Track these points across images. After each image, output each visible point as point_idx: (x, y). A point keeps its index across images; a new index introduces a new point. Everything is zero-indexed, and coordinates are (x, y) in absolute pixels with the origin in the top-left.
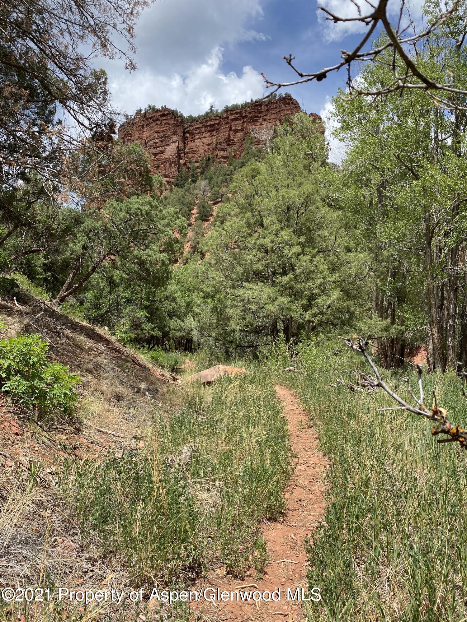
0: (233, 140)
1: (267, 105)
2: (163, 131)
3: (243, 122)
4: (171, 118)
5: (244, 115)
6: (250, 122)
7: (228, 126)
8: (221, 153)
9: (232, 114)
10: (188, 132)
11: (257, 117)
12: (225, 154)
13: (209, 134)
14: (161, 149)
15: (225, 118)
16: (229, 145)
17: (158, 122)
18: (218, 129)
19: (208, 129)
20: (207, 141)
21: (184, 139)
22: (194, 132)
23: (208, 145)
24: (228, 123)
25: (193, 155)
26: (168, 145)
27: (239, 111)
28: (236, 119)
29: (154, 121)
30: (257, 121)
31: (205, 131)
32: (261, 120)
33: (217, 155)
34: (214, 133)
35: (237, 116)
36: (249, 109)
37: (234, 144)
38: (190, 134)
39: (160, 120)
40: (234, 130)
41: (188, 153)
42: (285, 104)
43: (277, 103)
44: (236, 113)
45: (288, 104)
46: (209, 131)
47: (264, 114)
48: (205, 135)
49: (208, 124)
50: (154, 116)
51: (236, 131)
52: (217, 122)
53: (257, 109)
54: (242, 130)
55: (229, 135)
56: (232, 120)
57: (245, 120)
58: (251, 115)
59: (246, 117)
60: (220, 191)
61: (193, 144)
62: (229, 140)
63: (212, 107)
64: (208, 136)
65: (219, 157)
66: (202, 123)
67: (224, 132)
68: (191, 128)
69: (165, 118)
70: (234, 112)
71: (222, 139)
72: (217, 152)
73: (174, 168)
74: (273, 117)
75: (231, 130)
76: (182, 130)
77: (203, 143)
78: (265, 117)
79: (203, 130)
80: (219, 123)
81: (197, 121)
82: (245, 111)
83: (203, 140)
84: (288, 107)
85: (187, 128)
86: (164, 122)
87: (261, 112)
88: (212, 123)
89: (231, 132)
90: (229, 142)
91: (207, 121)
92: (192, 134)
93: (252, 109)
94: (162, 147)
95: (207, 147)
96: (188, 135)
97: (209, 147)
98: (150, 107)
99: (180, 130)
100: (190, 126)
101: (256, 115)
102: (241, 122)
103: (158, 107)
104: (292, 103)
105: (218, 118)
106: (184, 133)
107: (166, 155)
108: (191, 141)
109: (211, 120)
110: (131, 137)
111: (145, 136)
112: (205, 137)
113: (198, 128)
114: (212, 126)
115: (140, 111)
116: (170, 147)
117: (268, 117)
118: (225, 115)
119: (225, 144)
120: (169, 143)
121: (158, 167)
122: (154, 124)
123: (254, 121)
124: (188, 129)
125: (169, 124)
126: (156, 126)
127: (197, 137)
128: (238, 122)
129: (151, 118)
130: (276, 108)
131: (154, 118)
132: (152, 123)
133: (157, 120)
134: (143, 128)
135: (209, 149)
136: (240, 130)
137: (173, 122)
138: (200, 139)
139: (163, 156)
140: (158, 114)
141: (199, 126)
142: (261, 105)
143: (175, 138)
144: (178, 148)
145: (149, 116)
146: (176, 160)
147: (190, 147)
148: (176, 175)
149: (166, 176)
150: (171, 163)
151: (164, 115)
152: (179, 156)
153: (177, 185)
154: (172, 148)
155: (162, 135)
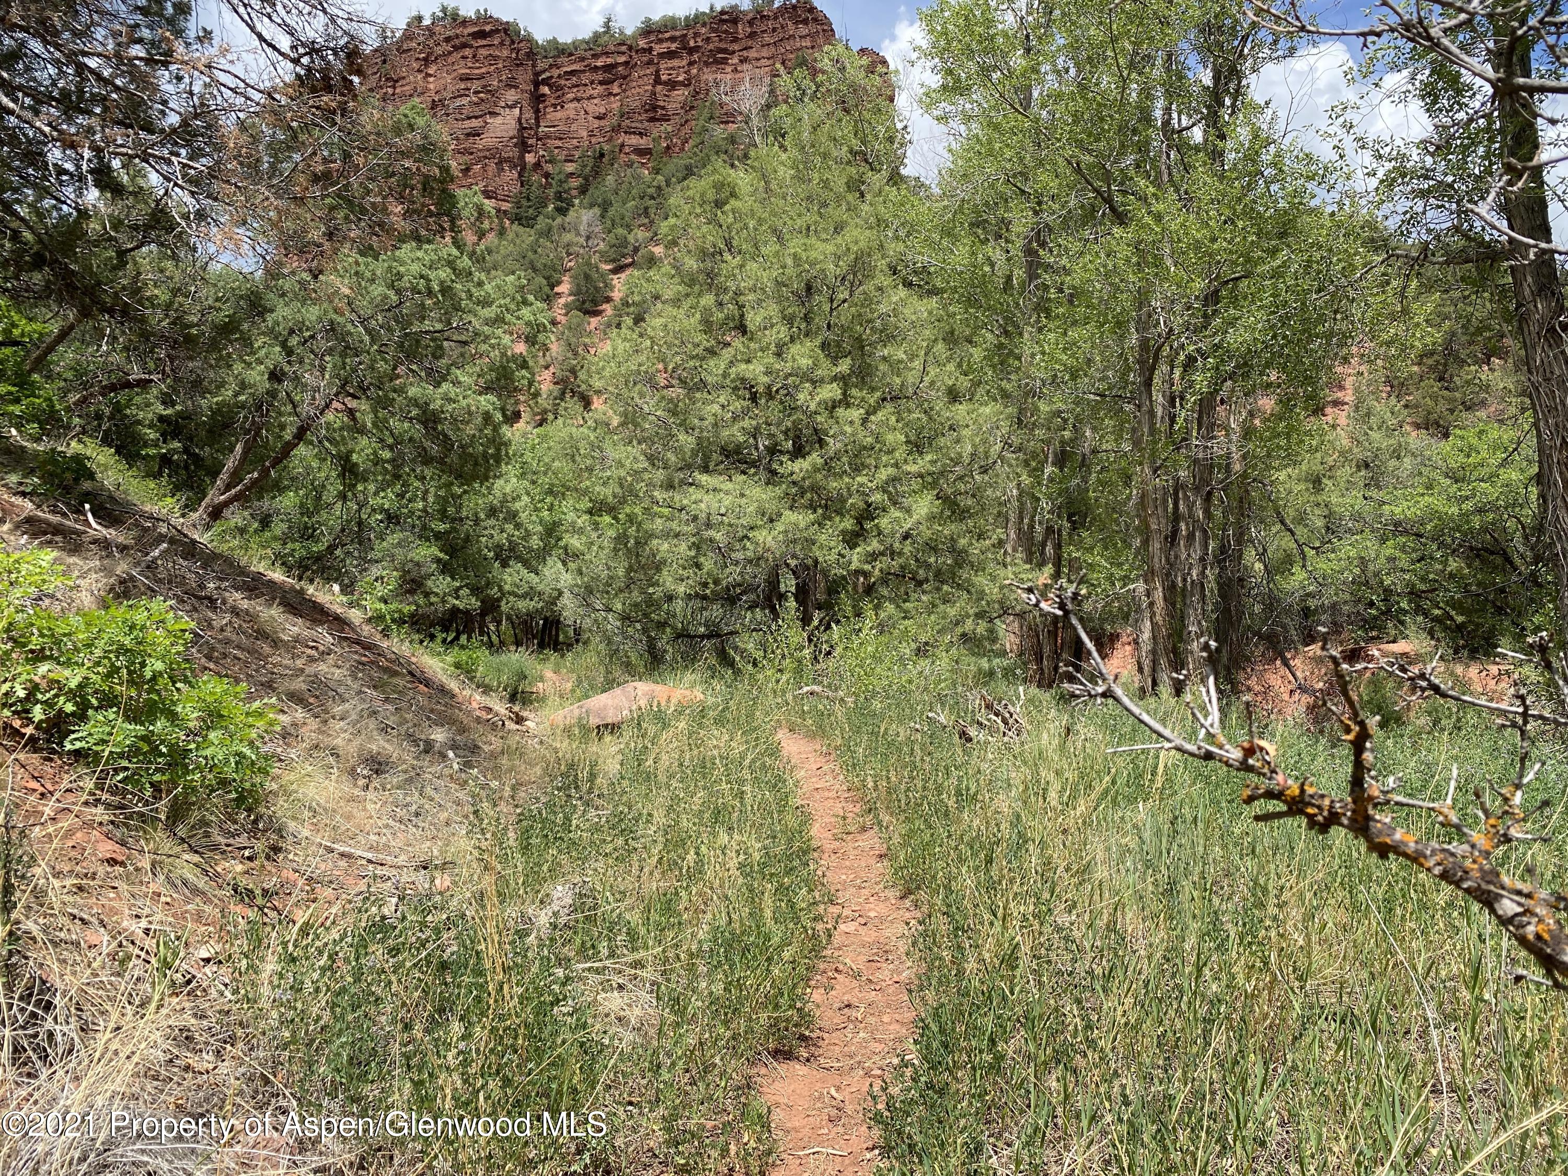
0: (663, 108)
1: (751, 23)
2: (480, 78)
3: (691, 64)
4: (502, 44)
5: (692, 44)
6: (707, 64)
7: (651, 70)
8: (634, 140)
9: (660, 41)
10: (545, 82)
11: (724, 51)
12: (643, 142)
13: (600, 88)
14: (475, 123)
15: (644, 50)
16: (652, 120)
17: (467, 52)
18: (625, 78)
19: (600, 76)
20: (596, 107)
21: (537, 99)
22: (563, 82)
23: (599, 118)
24: (650, 63)
25: (559, 143)
26: (493, 114)
27: (678, 34)
28: (671, 55)
29: (456, 48)
30: (724, 61)
31: (592, 83)
32: (735, 60)
33: (623, 145)
34: (616, 90)
35: (674, 46)
36: (703, 30)
37: (666, 119)
38: (550, 87)
39: (471, 47)
40: (666, 83)
41: (547, 136)
42: (797, 23)
43: (776, 18)
44: (673, 39)
45: (805, 22)
46: (601, 83)
47: (744, 43)
48: (590, 91)
49: (600, 63)
50: (457, 36)
51: (672, 85)
52: (622, 59)
53: (726, 32)
54: (686, 84)
55: (654, 93)
56: (661, 55)
57: (696, 57)
58: (711, 47)
59: (697, 49)
60: (631, 238)
61: (559, 115)
62: (654, 108)
63: (609, 20)
64: (600, 96)
65: (627, 149)
66: (582, 59)
67: (640, 87)
68: (555, 72)
69: (484, 42)
70: (667, 35)
71: (634, 103)
72: (622, 138)
73: (511, 175)
74: (765, 53)
75: (657, 81)
76: (530, 75)
77: (586, 113)
78: (745, 53)
79: (585, 78)
80: (626, 63)
81: (571, 55)
82: (696, 35)
83: (585, 103)
84: (803, 30)
85: (544, 71)
86: (484, 52)
87: (736, 40)
88: (609, 61)
89: (659, 88)
90: (654, 112)
91: (596, 56)
92: (557, 88)
93: (713, 30)
94: (476, 117)
95: (597, 123)
96: (546, 90)
97: (602, 123)
98: (444, 9)
99: (524, 77)
100: (551, 66)
101: (723, 45)
102: (684, 63)
103: (468, 11)
104: (815, 20)
105: (624, 48)
106: (537, 84)
107: (487, 140)
108: (555, 106)
109: (607, 54)
110: (394, 87)
111: (432, 86)
112: (591, 97)
113: (573, 73)
114: (608, 68)
115: (419, 18)
116: (499, 120)
117: (752, 54)
118: (642, 43)
119: (644, 116)
120: (497, 110)
121: (468, 169)
122: (457, 56)
123: (717, 62)
124: (548, 74)
125: (496, 58)
126: (462, 63)
127: (571, 96)
128: (676, 63)
129: (448, 40)
130: (774, 30)
131: (457, 42)
132: (450, 53)
133: (465, 46)
134: (426, 66)
135: (600, 128)
136: (682, 84)
137: (506, 53)
138: (578, 100)
139: (481, 143)
140: (466, 32)
141: (574, 67)
142: (735, 21)
143: (512, 95)
144: (520, 122)
145: (441, 34)
146: (516, 154)
147: (552, 120)
148: (515, 192)
149: (487, 196)
150: (501, 160)
151: (482, 34)
152: (521, 143)
153: (516, 218)
154: (505, 122)
155: (477, 86)
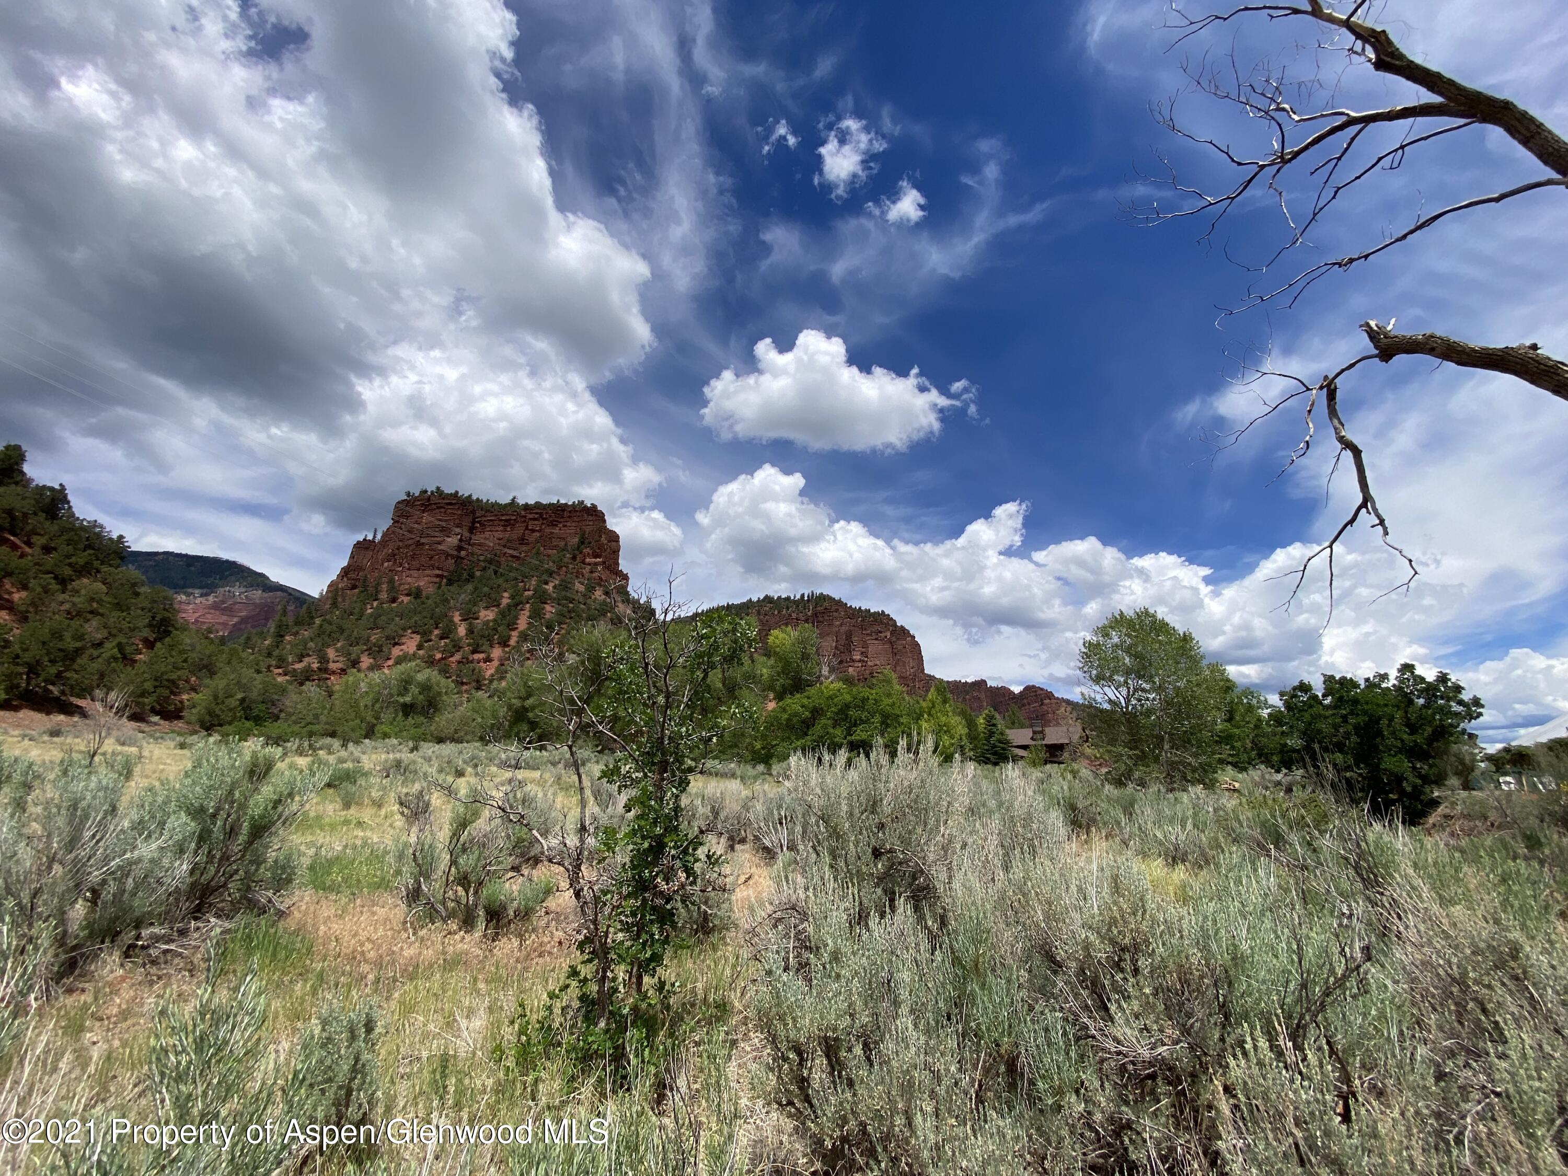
0: (527, 540)
2: (447, 520)
3: (542, 524)
6: (549, 525)
7: (525, 524)
8: (511, 552)
9: (532, 512)
10: (478, 522)
11: (557, 521)
12: (515, 553)
13: (501, 528)
14: (439, 539)
15: (523, 516)
16: (521, 544)
17: (442, 510)
18: (513, 525)
20: (499, 535)
21: (472, 530)
22: (486, 523)
24: (526, 520)
25: (479, 548)
26: (448, 537)
27: (540, 510)
28: (535, 519)
29: (438, 508)
30: (556, 525)
31: (499, 525)
32: (561, 525)
34: (508, 529)
35: (536, 516)
36: (552, 511)
37: (527, 544)
38: (480, 524)
39: (445, 508)
40: (530, 530)
41: (474, 544)
42: (591, 515)
43: (582, 511)
44: (537, 512)
45: (594, 515)
46: (502, 526)
47: (565, 520)
48: (497, 528)
50: (439, 503)
51: (533, 531)
52: (514, 517)
53: (559, 514)
54: (539, 531)
55: (524, 533)
56: (530, 519)
57: (545, 521)
59: (546, 519)
61: (481, 536)
63: (514, 498)
64: (501, 531)
66: (496, 516)
67: (519, 530)
68: (484, 519)
69: (451, 507)
70: (535, 510)
71: (515, 537)
72: (506, 550)
73: (451, 561)
75: (527, 528)
76: (471, 520)
77: (493, 536)
78: (565, 523)
79: (496, 523)
80: (515, 519)
81: (492, 513)
82: (548, 512)
83: (494, 533)
84: (590, 518)
85: (478, 517)
86: (450, 511)
87: (562, 518)
89: (527, 532)
90: (522, 540)
92: (482, 525)
93: (555, 511)
95: (497, 541)
96: (478, 525)
97: (500, 541)
98: (438, 488)
99: (467, 522)
100: (482, 516)
102: (539, 523)
103: (448, 490)
104: (599, 515)
105: (517, 512)
106: (474, 522)
107: (443, 547)
108: (480, 532)
109: (508, 515)
111: (424, 521)
112: (497, 531)
113: (491, 520)
114: (506, 520)
115: (426, 492)
116: (449, 540)
118: (523, 513)
120: (450, 535)
121: (432, 557)
122: (438, 511)
123: (553, 525)
124: (480, 519)
125: (454, 514)
126: (440, 514)
127: (488, 529)
128: (536, 522)
130: (580, 516)
134: (426, 511)
135: (498, 544)
138: (491, 531)
139: (440, 547)
140: (444, 502)
141: (492, 518)
142: (564, 510)
143: (458, 530)
144: (461, 540)
145: (433, 500)
146: (455, 553)
147: (477, 538)
148: (452, 568)
149: (438, 569)
150: (448, 555)
151: (451, 504)
152: (460, 548)
153: (449, 580)
154: (453, 541)
155: (444, 524)
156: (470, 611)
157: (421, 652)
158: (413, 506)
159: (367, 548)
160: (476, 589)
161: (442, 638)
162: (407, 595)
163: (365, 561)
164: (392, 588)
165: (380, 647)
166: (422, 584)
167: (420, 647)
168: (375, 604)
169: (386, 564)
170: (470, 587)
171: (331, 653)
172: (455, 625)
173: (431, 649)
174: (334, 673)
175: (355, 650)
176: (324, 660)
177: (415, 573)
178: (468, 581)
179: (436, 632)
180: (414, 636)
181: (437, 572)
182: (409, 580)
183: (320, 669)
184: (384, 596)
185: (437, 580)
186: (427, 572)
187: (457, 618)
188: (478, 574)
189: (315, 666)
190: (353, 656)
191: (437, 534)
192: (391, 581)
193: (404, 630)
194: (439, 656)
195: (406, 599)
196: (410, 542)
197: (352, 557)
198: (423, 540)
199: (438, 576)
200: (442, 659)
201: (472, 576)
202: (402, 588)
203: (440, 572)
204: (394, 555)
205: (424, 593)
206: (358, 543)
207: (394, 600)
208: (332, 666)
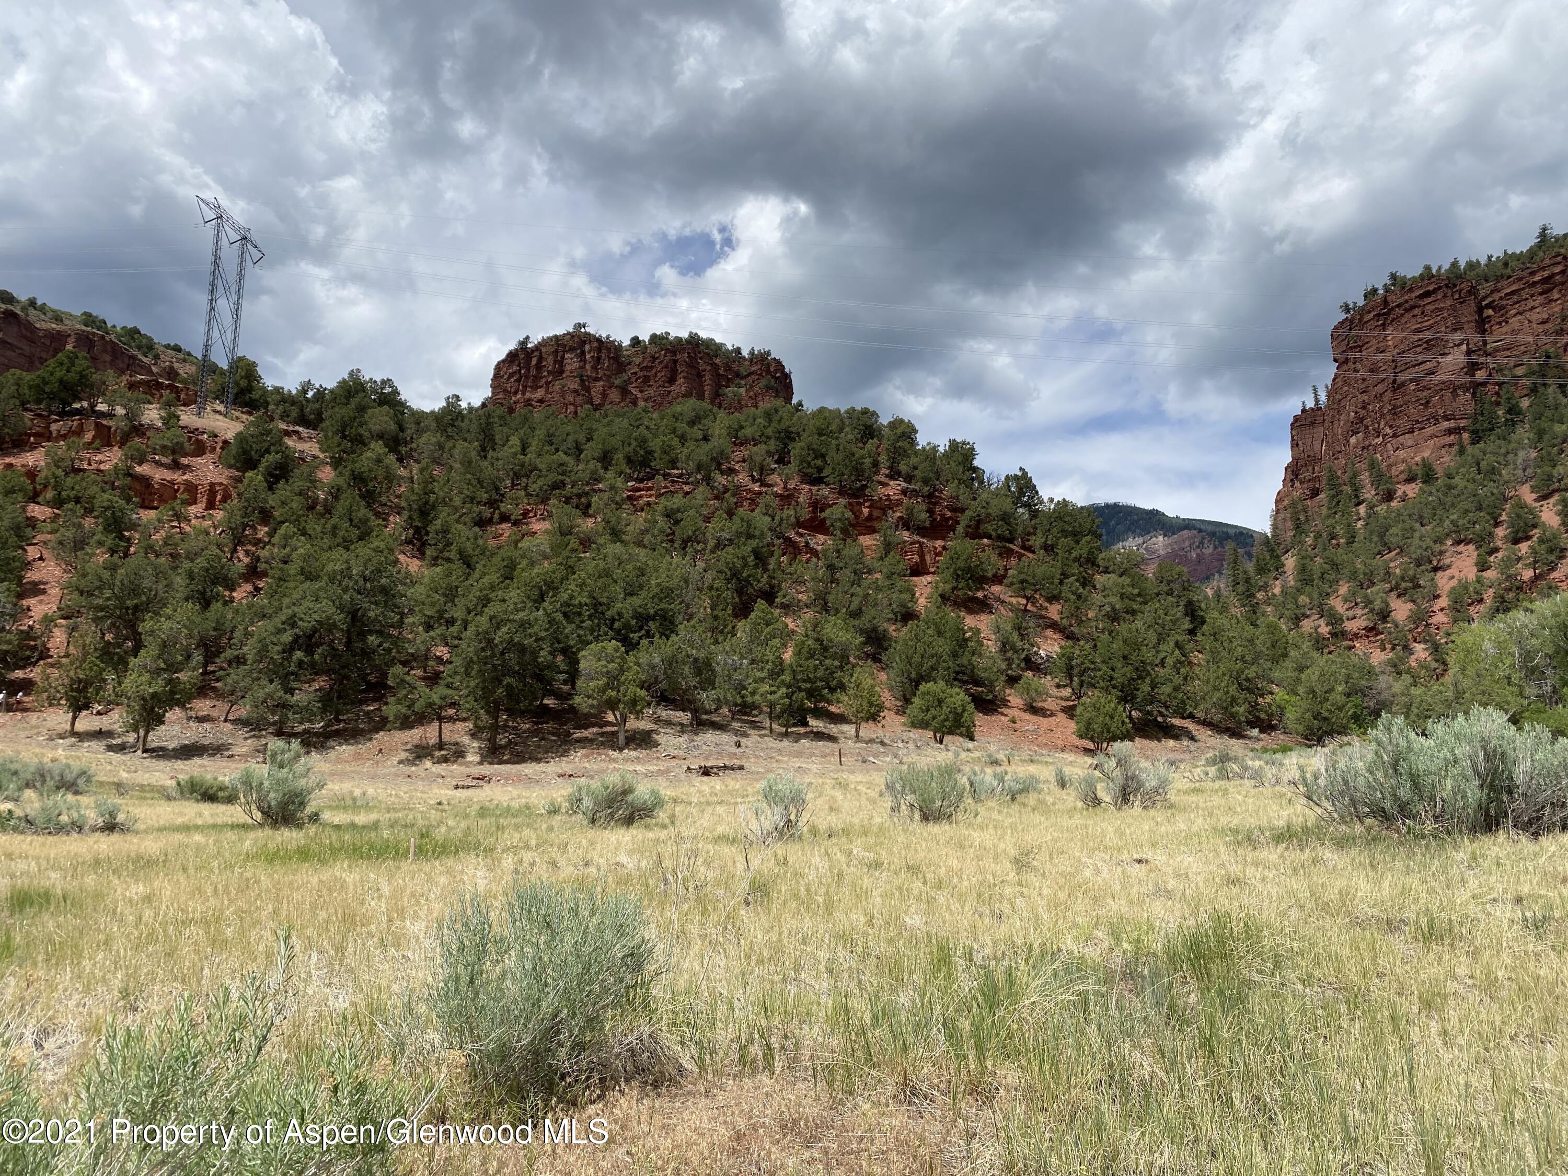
2: (1431, 327)
4: (1445, 296)
10: (1488, 306)
13: (1540, 299)
14: (1429, 365)
17: (1416, 311)
18: (1563, 284)
19: (1538, 289)
20: (1540, 314)
21: (1482, 325)
22: (1504, 302)
23: (1543, 323)
25: (1508, 353)
26: (1444, 354)
29: (1407, 310)
31: (1532, 296)
34: (1555, 295)
38: (1494, 309)
39: (1419, 306)
41: (1497, 350)
46: (1541, 294)
48: (1531, 303)
49: (1537, 278)
50: (1407, 302)
52: (1558, 269)
60: (1555, 473)
61: (1504, 330)
63: (1544, 229)
64: (1541, 305)
66: (1520, 279)
68: (1497, 296)
69: (1430, 300)
72: (1565, 339)
73: (1465, 397)
76: (1473, 307)
77: (1530, 322)
79: (1526, 293)
80: (1563, 272)
81: (1509, 277)
83: (1528, 314)
85: (1486, 297)
86: (1431, 307)
88: (1546, 273)
91: (1533, 274)
92: (1499, 308)
94: (1430, 361)
95: (1541, 328)
96: (1490, 312)
97: (1546, 326)
98: (1393, 276)
99: (1468, 313)
100: (1492, 292)
105: (1559, 259)
106: (1480, 310)
107: (1441, 377)
108: (1500, 323)
109: (1543, 269)
111: (1390, 343)
112: (1533, 308)
113: (1513, 293)
114: (1544, 280)
115: (1375, 291)
116: (1449, 358)
120: (1447, 351)
121: (1428, 402)
122: (1408, 316)
124: (1490, 299)
125: (1441, 309)
126: (1413, 320)
127: (1513, 312)
129: (1399, 306)
131: (1407, 306)
132: (1402, 315)
133: (1413, 307)
135: (1545, 332)
137: (1449, 303)
138: (1520, 313)
139: (1437, 379)
140: (1413, 295)
141: (1514, 288)
143: (1457, 336)
144: (1469, 352)
145: (1394, 300)
146: (1468, 379)
147: (1498, 336)
148: (1470, 410)
149: (1447, 418)
150: (1455, 389)
151: (1427, 294)
152: (1473, 367)
153: (1474, 432)
154: (1455, 358)
155: (1428, 335)
156: (1550, 477)
157: (1490, 574)
158: (1362, 324)
159: (1312, 424)
160: (1540, 434)
161: (1516, 541)
162: (1410, 480)
163: (1317, 446)
164: (1379, 478)
165: (1414, 579)
166: (1426, 454)
167: (1483, 566)
168: (1362, 509)
169: (1353, 440)
170: (1523, 433)
171: (1338, 605)
172: (1531, 511)
173: (1508, 563)
174: (1356, 636)
175: (1377, 592)
176: (1334, 620)
177: (1408, 439)
178: (1511, 424)
179: (1500, 532)
180: (1461, 548)
181: (1446, 425)
182: (1402, 454)
183: (1334, 635)
184: (1369, 493)
185: (1452, 438)
186: (1429, 430)
187: (1528, 496)
188: (1525, 403)
189: (1324, 630)
190: (1378, 605)
191: (1420, 358)
192: (1373, 465)
193: (1439, 540)
194: (1528, 574)
195: (1412, 490)
196: (1380, 388)
197: (1295, 445)
198: (1401, 377)
199: (1450, 432)
200: (1537, 577)
201: (1513, 410)
202: (1394, 472)
203: (1452, 424)
204: (1361, 420)
205: (1440, 472)
206: (1296, 419)
207: (1389, 496)
208: (1351, 626)
